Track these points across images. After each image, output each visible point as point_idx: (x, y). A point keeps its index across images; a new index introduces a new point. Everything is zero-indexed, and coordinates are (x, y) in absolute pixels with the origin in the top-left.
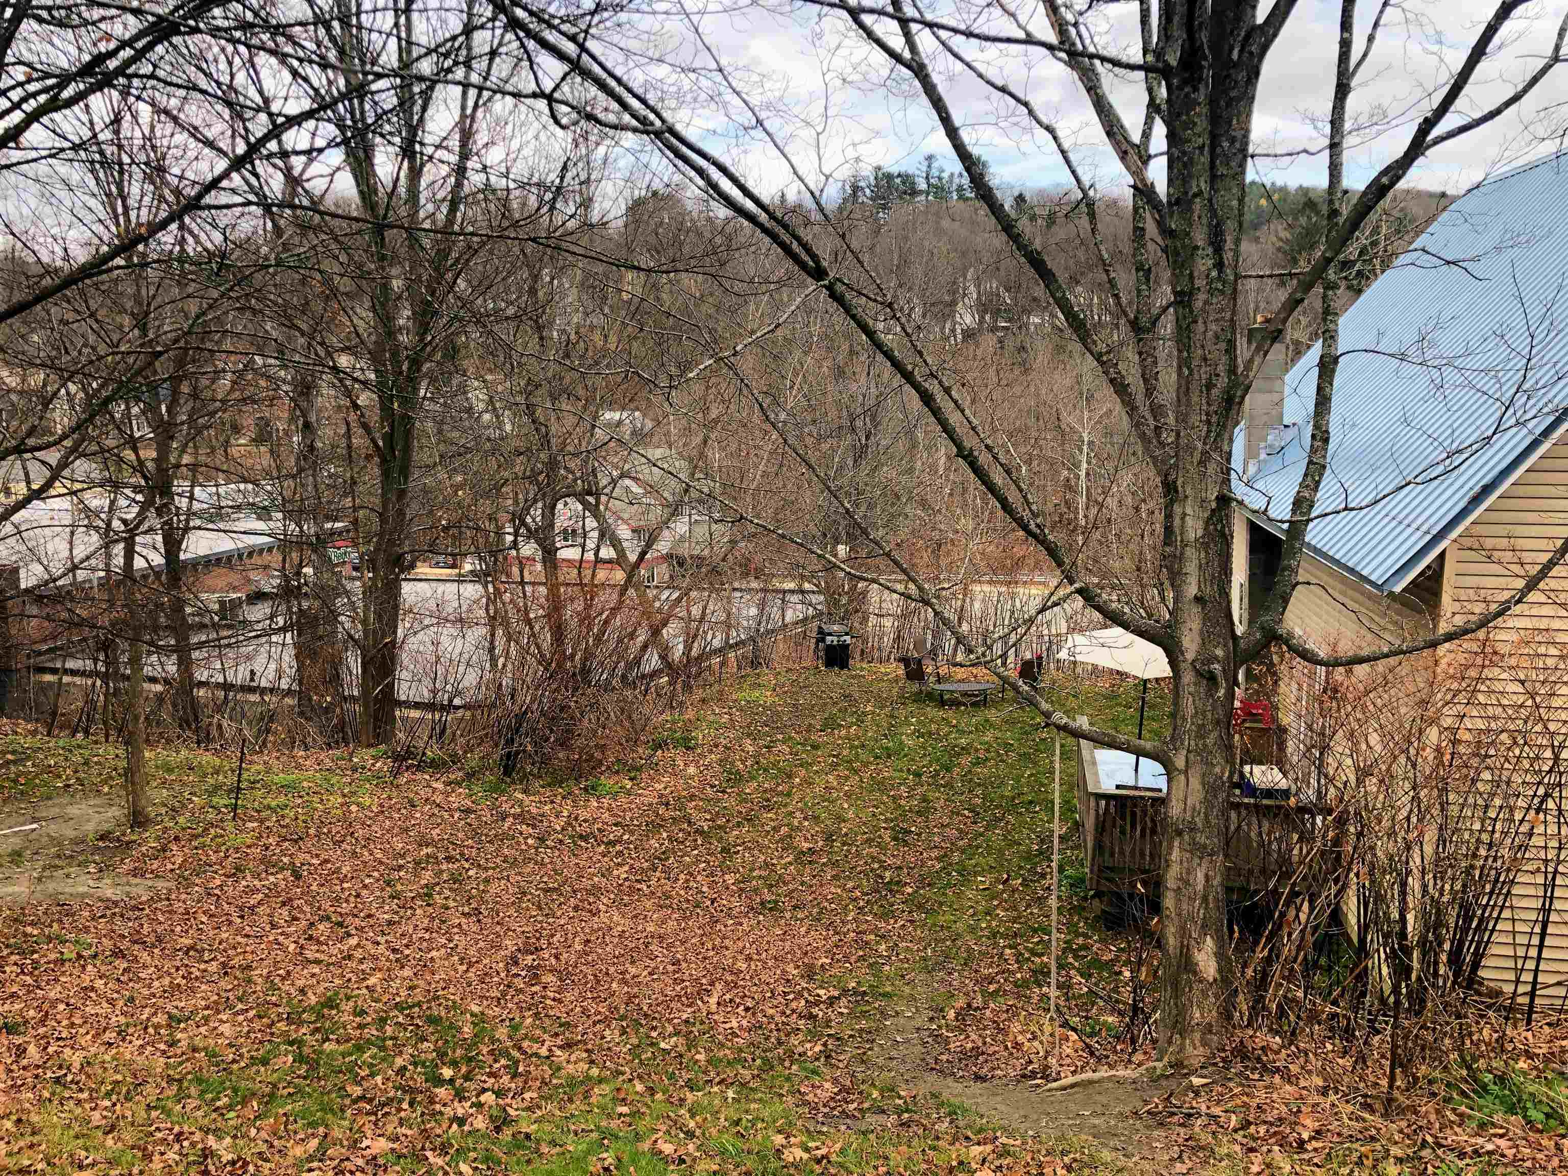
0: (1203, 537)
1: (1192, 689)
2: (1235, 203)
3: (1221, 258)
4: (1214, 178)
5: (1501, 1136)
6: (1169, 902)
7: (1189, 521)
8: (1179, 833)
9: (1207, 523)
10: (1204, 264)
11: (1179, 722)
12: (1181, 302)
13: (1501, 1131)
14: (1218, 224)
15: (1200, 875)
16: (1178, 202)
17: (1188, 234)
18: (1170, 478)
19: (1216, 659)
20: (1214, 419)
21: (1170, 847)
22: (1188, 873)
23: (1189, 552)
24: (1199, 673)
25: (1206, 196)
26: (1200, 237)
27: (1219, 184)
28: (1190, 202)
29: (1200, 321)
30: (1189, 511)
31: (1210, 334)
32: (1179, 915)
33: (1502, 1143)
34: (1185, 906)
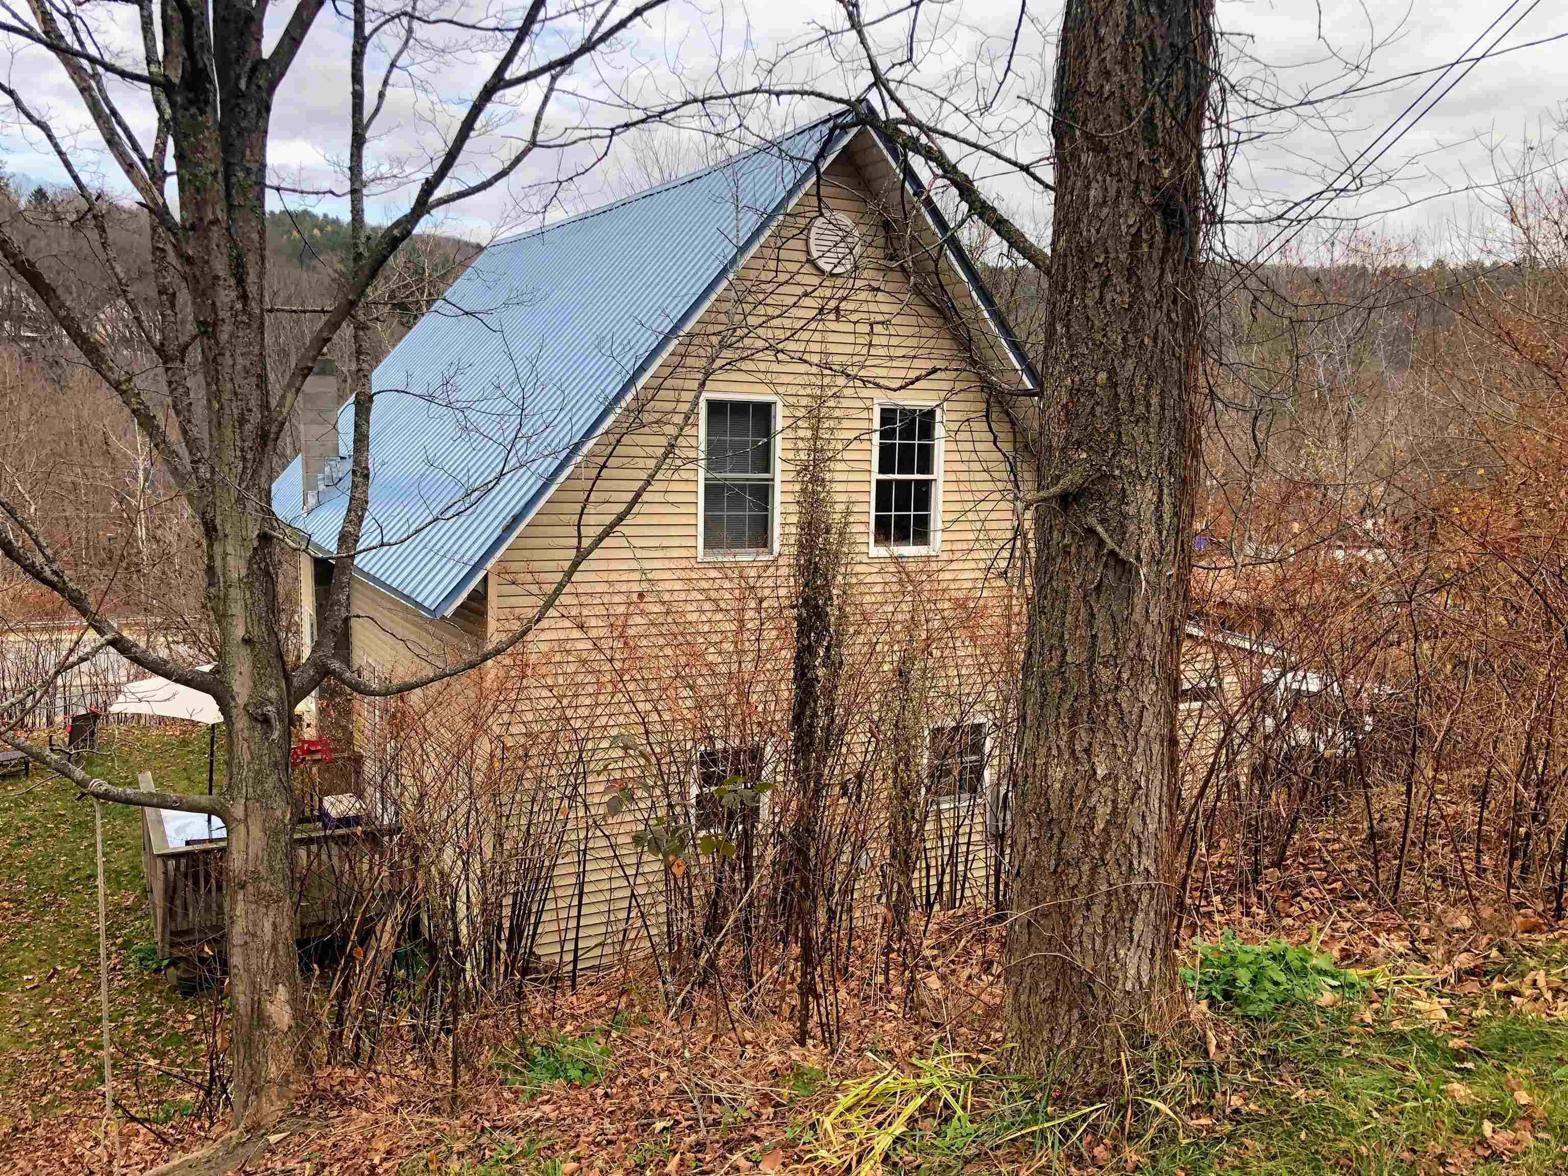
0: (247, 576)
1: (246, 734)
2: (255, 236)
3: (245, 291)
4: (231, 207)
5: (548, 1102)
6: (236, 959)
7: (231, 561)
8: (243, 886)
9: (250, 562)
10: (226, 295)
11: (235, 770)
12: (206, 332)
13: (546, 1098)
14: (239, 256)
15: (268, 926)
16: (193, 227)
17: (207, 262)
18: (208, 516)
19: (269, 700)
20: (249, 456)
21: (234, 902)
22: (255, 925)
23: (234, 593)
24: (253, 718)
25: (224, 225)
26: (220, 266)
27: (236, 215)
28: (207, 230)
29: (228, 354)
30: (230, 549)
31: (238, 367)
32: (248, 971)
33: (547, 1108)
34: (253, 960)
